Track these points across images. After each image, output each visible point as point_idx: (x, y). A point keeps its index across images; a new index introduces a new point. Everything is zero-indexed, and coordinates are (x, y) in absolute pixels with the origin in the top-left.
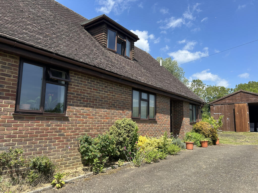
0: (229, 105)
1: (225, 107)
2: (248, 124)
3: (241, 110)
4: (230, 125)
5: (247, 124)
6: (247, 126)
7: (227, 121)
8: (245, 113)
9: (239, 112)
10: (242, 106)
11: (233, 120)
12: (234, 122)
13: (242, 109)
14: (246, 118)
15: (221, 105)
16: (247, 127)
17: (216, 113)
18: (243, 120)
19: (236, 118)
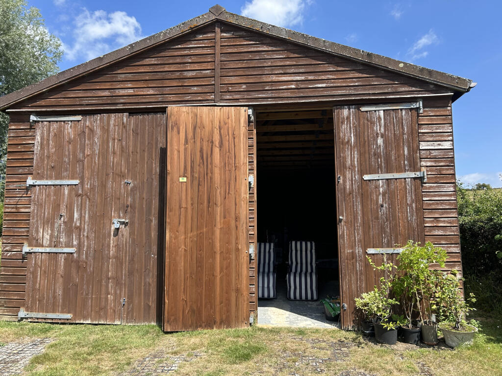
0: (133, 119)
1: (105, 130)
2: (244, 260)
3: (206, 159)
4: (131, 273)
5: (238, 264)
6: (238, 275)
7: (112, 241)
8: (230, 183)
9: (197, 169)
10: (217, 124)
11: (154, 234)
12: (155, 248)
13: (217, 150)
14: (237, 219)
15: (79, 118)
16: (238, 290)
17: (41, 177)
18: (218, 232)
19: (171, 218)
